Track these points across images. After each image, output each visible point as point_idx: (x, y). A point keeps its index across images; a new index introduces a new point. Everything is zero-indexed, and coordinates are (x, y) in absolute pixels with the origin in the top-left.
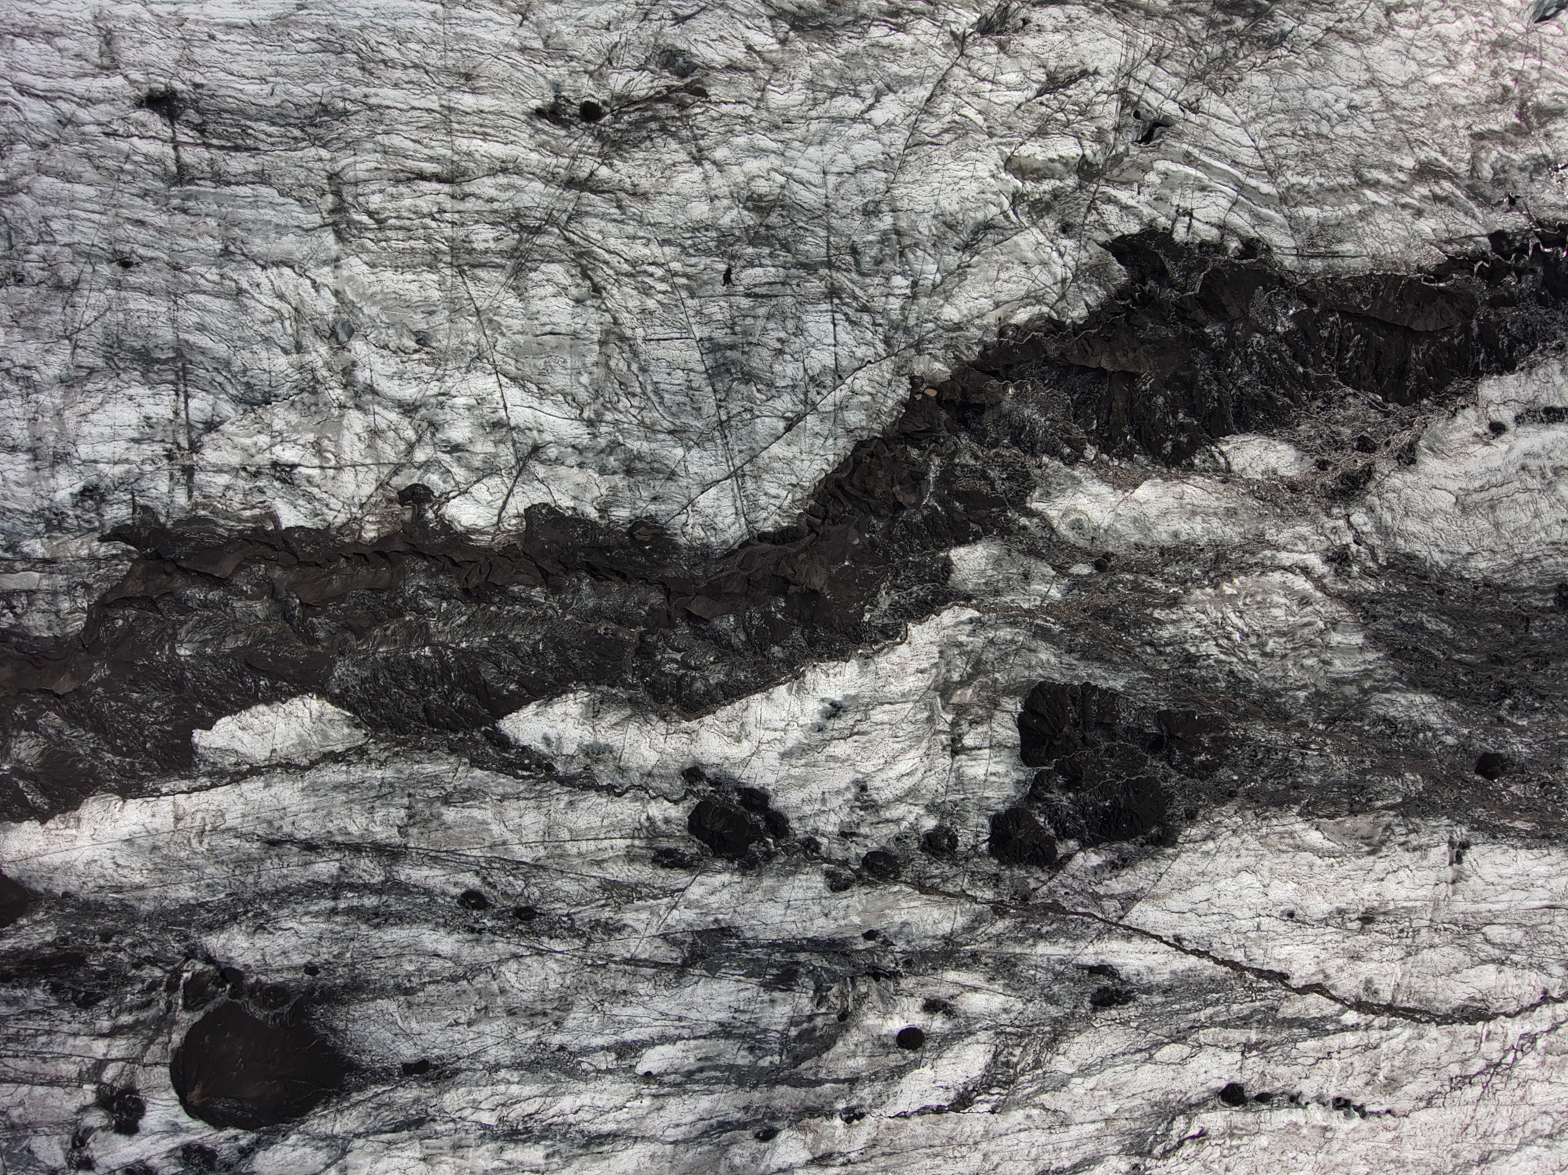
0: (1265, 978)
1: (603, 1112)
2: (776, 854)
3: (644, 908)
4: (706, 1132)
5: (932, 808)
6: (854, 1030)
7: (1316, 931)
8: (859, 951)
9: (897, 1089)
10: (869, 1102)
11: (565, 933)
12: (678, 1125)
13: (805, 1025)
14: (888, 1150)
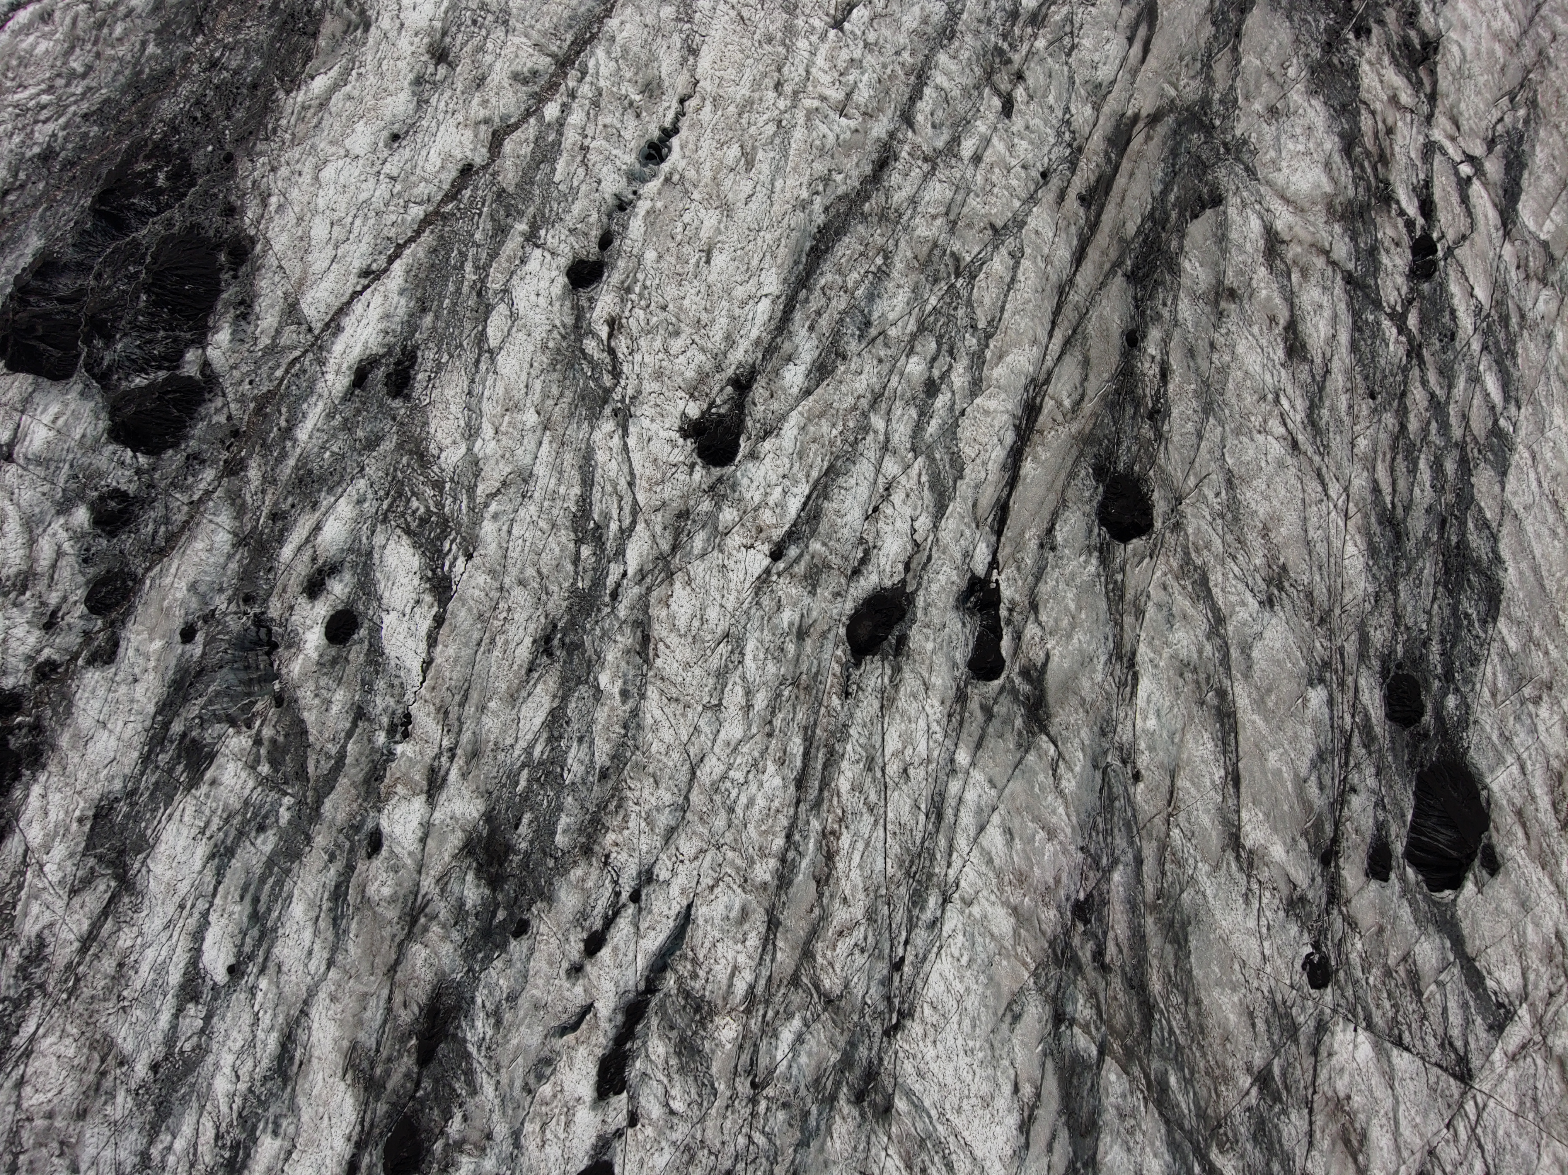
0: (459, 191)
1: (251, 1044)
2: (38, 718)
3: (27, 905)
4: (335, 920)
5: (64, 508)
6: (299, 693)
7: (428, 116)
8: (204, 654)
9: (393, 663)
10: (391, 702)
11: (19, 1013)
12: (310, 953)
13: (263, 751)
14: (457, 698)
